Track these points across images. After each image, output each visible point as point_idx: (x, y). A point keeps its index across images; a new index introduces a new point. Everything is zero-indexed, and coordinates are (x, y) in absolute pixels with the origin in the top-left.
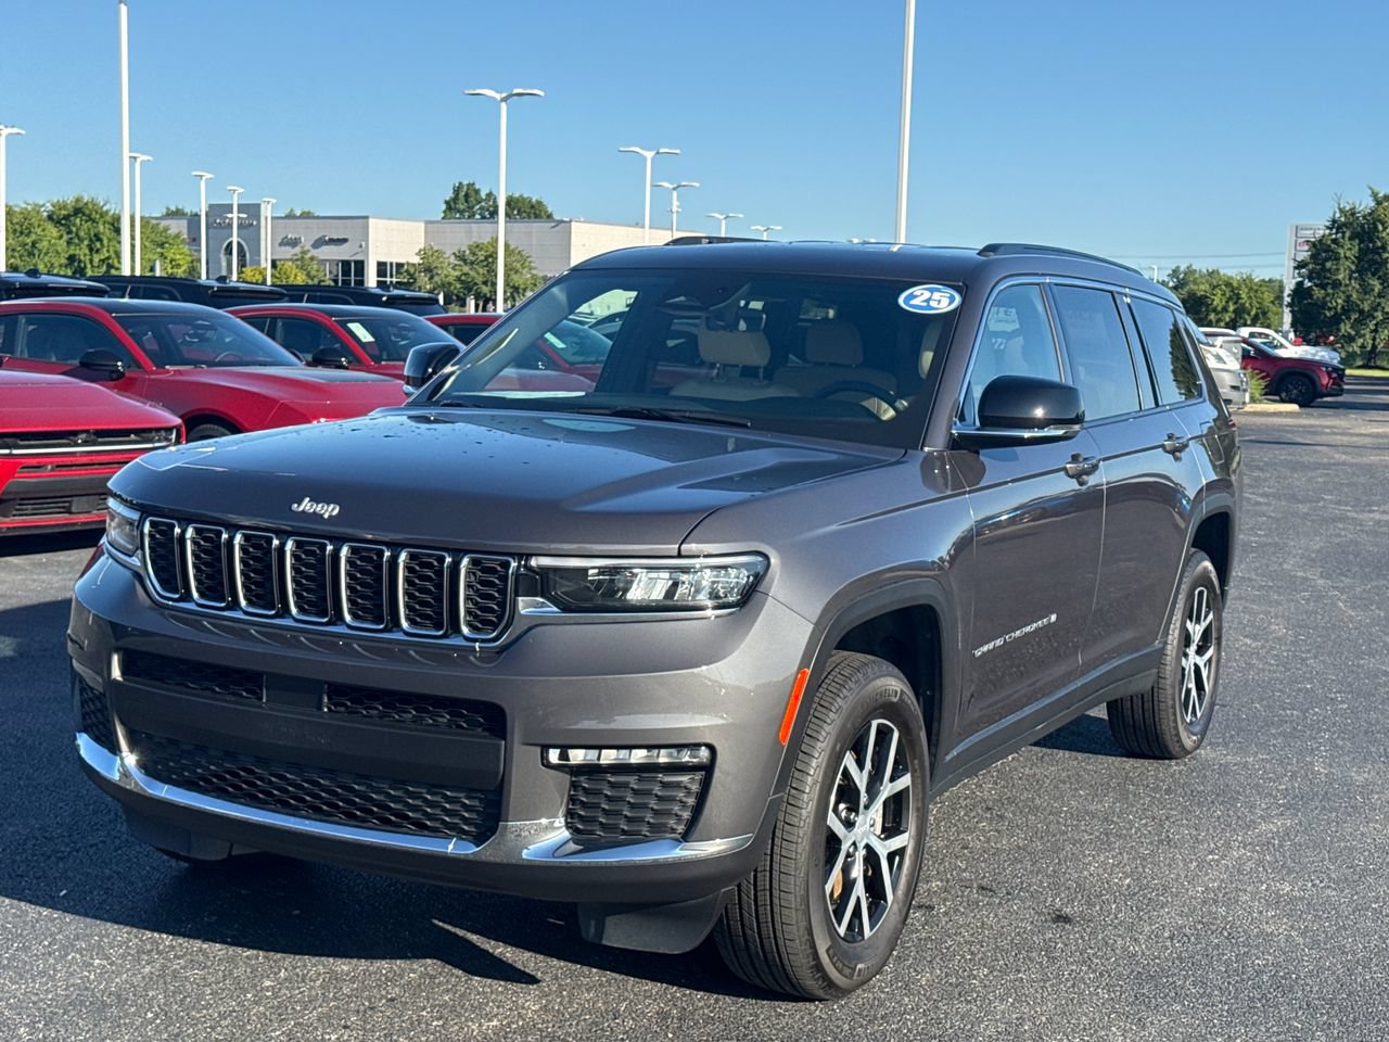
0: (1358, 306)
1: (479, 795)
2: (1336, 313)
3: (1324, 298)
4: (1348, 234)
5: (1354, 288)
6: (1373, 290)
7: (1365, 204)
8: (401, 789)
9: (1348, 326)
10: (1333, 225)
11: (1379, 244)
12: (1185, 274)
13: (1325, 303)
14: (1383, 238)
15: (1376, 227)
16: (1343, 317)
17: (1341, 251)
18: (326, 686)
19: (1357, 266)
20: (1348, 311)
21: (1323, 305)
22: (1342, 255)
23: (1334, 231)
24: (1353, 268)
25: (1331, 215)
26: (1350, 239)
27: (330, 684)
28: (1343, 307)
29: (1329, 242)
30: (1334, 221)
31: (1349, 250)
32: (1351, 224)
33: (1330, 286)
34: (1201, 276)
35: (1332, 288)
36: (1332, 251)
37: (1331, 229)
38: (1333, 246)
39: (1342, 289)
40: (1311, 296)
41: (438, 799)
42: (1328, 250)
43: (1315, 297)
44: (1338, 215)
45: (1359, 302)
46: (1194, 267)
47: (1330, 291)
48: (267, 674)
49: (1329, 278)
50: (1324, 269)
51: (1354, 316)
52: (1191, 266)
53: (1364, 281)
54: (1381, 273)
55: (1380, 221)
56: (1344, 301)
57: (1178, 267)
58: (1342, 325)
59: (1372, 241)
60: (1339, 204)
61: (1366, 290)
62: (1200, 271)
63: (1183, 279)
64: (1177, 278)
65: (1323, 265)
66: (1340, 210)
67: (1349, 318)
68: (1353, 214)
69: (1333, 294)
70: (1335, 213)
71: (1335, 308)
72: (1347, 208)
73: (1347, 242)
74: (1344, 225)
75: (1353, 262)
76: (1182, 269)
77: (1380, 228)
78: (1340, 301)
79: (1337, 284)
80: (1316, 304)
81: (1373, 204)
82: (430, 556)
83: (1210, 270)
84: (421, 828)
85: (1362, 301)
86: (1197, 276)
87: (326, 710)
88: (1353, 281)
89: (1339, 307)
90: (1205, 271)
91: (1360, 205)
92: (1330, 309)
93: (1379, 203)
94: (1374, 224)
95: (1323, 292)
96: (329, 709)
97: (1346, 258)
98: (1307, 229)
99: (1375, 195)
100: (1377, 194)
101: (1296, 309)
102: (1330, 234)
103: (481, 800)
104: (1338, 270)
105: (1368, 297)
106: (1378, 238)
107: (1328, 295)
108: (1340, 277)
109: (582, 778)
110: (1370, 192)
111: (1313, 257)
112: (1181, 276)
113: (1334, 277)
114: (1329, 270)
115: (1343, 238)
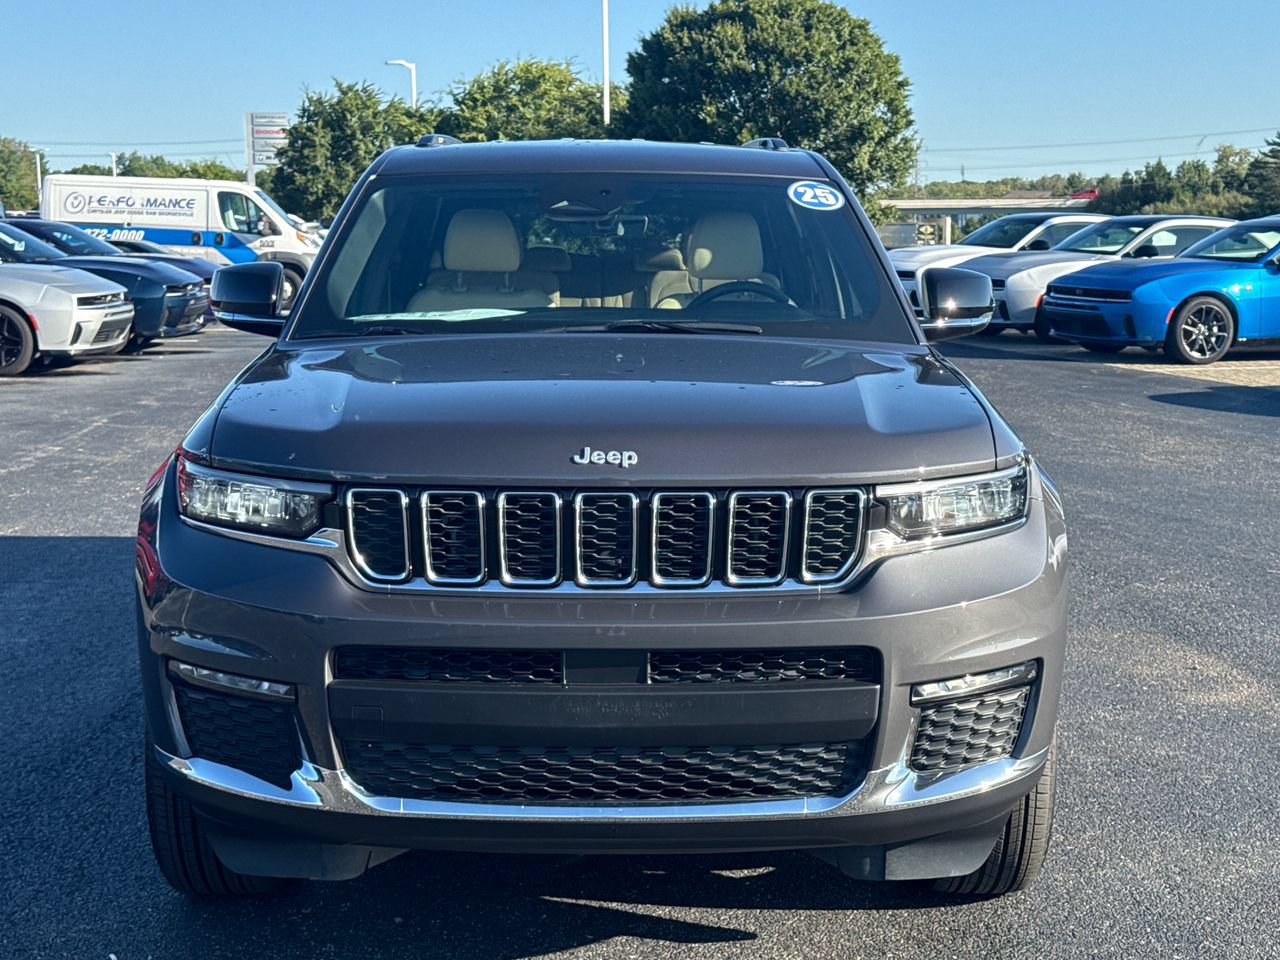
0: (337, 191)
1: (839, 747)
2: (318, 198)
3: (306, 184)
4: (320, 123)
5: (331, 174)
6: (347, 175)
7: (332, 95)
8: (744, 754)
9: (330, 209)
10: (304, 113)
11: (349, 132)
12: (131, 161)
13: (307, 188)
14: (352, 126)
15: (345, 116)
16: (325, 201)
17: (316, 139)
18: (649, 655)
19: (331, 153)
20: (328, 195)
21: (305, 190)
22: (318, 143)
23: (305, 119)
24: (329, 154)
25: (301, 104)
26: (323, 128)
27: (655, 653)
28: (323, 192)
29: (304, 131)
30: (304, 110)
31: (323, 138)
32: (321, 113)
33: (309, 173)
34: (147, 162)
35: (312, 174)
36: (307, 139)
37: (302, 117)
38: (308, 134)
39: (321, 174)
40: (294, 182)
41: (791, 758)
42: (304, 137)
43: (297, 183)
44: (307, 104)
45: (337, 187)
46: (139, 154)
47: (310, 177)
48: (569, 651)
49: (308, 165)
50: (302, 156)
51: (335, 200)
52: (135, 153)
53: (340, 167)
54: (353, 160)
55: (348, 110)
56: (324, 186)
57: (122, 154)
58: (324, 209)
59: (343, 131)
60: (307, 94)
61: (341, 175)
62: (145, 158)
63: (129, 166)
64: (123, 165)
65: (301, 152)
66: (309, 99)
67: (330, 202)
68: (321, 103)
69: (314, 180)
70: (304, 102)
71: (317, 193)
72: (315, 98)
73: (321, 131)
74: (315, 114)
75: (328, 150)
76: (127, 156)
77: (349, 117)
78: (320, 186)
79: (316, 170)
80: (298, 189)
81: (338, 94)
82: (765, 497)
83: (155, 157)
84: (764, 792)
85: (340, 185)
86: (142, 162)
87: (649, 682)
88: (329, 167)
89: (320, 192)
90: (149, 158)
91: (326, 95)
92: (312, 194)
93: (344, 93)
94: (342, 112)
95: (304, 178)
96: (653, 679)
97: (322, 146)
98: (262, 117)
99: (339, 85)
100: (341, 85)
101: (281, 194)
102: (301, 123)
103: (840, 752)
104: (315, 157)
105: (343, 182)
106: (347, 126)
107: (308, 181)
108: (318, 163)
109: (930, 712)
110: (334, 83)
111: (291, 144)
112: (127, 163)
113: (313, 164)
114: (307, 157)
115: (317, 125)
